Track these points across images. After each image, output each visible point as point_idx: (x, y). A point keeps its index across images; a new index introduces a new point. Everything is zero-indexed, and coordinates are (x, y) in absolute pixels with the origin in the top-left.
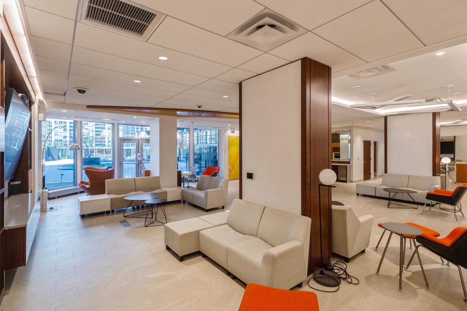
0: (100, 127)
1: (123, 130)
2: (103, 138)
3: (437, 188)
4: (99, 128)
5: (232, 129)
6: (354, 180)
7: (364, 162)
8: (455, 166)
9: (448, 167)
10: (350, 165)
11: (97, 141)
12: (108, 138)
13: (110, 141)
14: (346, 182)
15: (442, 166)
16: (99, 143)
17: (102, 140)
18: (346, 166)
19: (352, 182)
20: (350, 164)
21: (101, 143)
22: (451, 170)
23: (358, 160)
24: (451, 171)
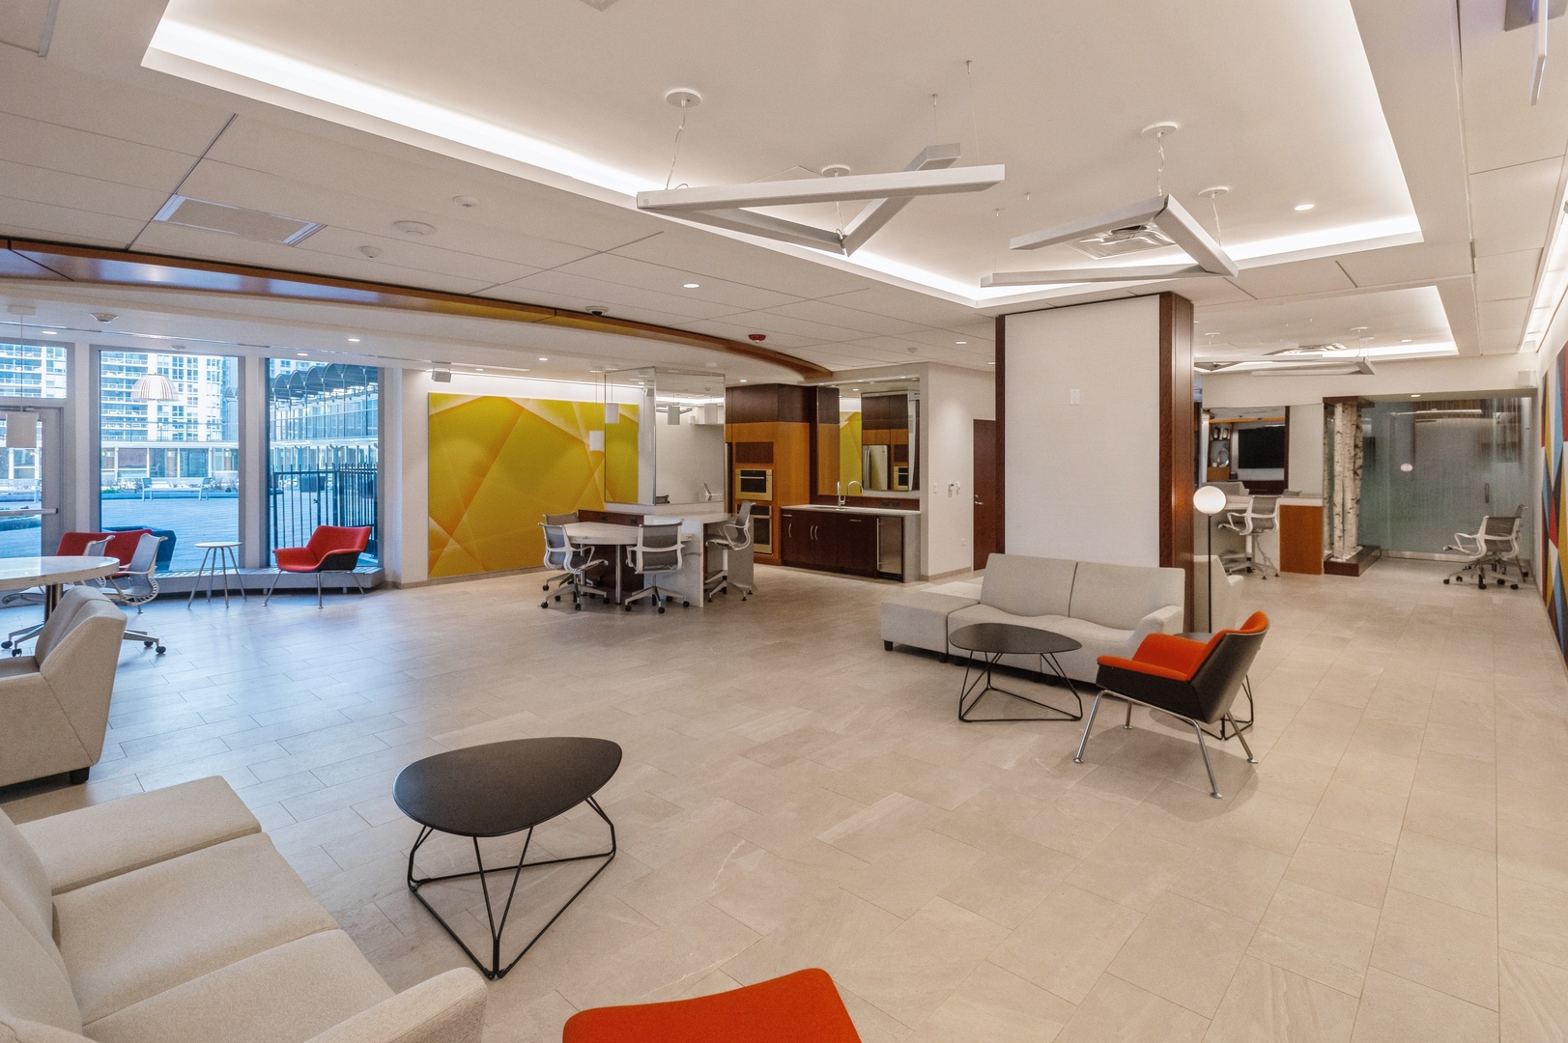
0: (124, 364)
1: (221, 378)
2: (135, 408)
3: (1161, 624)
4: (120, 368)
5: (437, 363)
6: (931, 573)
7: (975, 499)
8: (1276, 516)
9: (1253, 519)
10: (919, 516)
11: (112, 418)
12: (160, 408)
13: (166, 419)
14: (899, 578)
15: (1232, 516)
16: (121, 425)
17: (134, 415)
18: (902, 518)
19: (922, 578)
20: (918, 509)
21: (126, 427)
22: (1264, 528)
23: (950, 495)
24: (1263, 531)
